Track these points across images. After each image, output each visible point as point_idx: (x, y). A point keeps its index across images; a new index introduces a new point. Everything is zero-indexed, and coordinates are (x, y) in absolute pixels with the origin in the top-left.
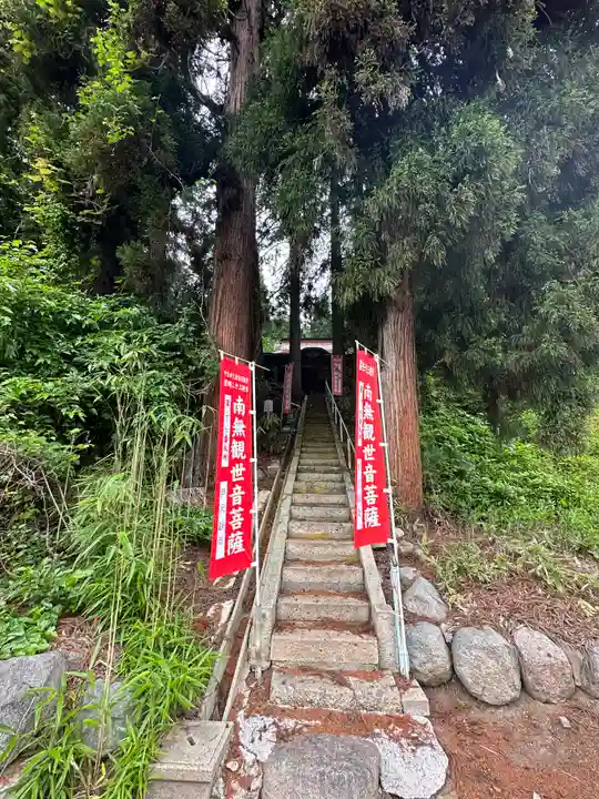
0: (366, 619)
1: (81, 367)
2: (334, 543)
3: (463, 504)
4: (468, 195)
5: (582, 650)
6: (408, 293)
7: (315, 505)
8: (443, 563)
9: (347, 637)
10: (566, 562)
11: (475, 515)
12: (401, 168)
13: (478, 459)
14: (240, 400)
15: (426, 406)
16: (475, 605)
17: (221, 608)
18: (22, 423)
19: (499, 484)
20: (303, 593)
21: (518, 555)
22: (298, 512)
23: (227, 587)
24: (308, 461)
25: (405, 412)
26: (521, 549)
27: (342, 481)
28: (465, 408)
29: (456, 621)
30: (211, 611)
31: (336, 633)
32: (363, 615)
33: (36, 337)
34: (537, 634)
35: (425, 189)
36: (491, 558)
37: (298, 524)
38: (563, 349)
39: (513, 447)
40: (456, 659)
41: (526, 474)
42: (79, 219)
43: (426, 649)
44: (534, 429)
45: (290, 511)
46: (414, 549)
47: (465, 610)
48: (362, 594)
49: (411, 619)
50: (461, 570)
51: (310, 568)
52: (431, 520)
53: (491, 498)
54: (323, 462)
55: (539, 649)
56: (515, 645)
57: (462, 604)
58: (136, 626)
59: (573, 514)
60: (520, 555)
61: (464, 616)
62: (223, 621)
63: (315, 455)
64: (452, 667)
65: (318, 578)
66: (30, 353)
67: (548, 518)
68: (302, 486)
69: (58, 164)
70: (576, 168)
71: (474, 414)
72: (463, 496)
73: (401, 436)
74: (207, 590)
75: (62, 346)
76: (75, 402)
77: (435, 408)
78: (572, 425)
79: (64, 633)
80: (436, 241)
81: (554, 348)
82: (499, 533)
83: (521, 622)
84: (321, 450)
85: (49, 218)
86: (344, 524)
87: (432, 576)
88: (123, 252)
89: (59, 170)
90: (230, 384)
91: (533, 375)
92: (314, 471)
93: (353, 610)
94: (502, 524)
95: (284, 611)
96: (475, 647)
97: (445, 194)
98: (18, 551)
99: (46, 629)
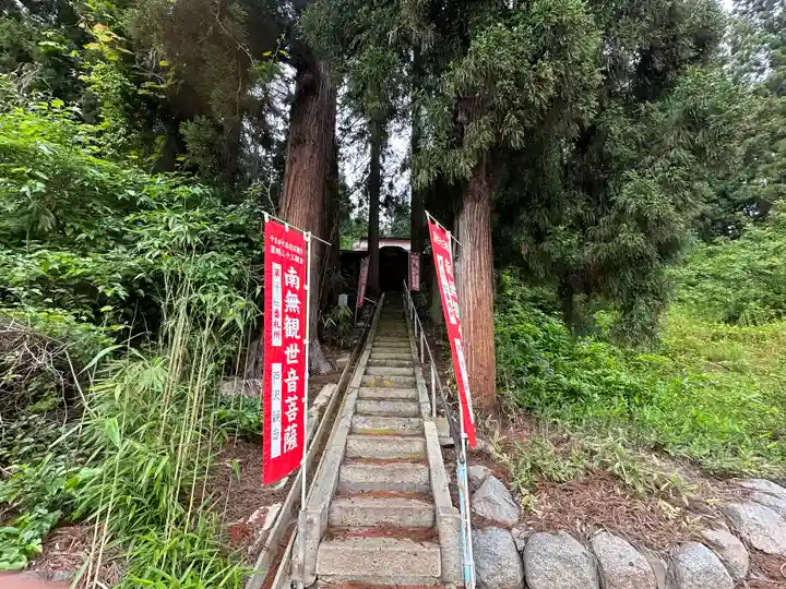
0: (430, 524)
1: (130, 245)
2: (400, 439)
3: (537, 402)
4: (548, 71)
5: (667, 557)
6: (485, 183)
7: (383, 399)
8: (516, 461)
9: (407, 545)
10: (643, 460)
11: (549, 411)
12: (480, 42)
13: (552, 356)
14: (292, 271)
15: (501, 304)
16: (550, 507)
17: (266, 511)
18: (50, 300)
19: (573, 382)
20: (362, 494)
21: (593, 453)
22: (364, 406)
23: (277, 488)
24: (380, 355)
25: (479, 303)
26: (598, 446)
27: (414, 375)
28: (540, 307)
29: (529, 525)
30: (255, 516)
31: (394, 540)
32: (426, 519)
33: (83, 212)
34: (617, 540)
35: (504, 65)
36: (566, 455)
37: (363, 418)
38: (639, 239)
39: (585, 345)
40: (528, 568)
41: (599, 371)
42: (140, 92)
43: (495, 558)
44: (606, 329)
45: (356, 406)
46: (486, 446)
47: (540, 513)
48: (427, 495)
49: (479, 523)
50: (535, 469)
51: (370, 466)
52: (505, 417)
53: (564, 395)
54: (394, 355)
55: (621, 557)
56: (593, 552)
57: (536, 506)
58: (147, 537)
59: (647, 412)
60: (596, 453)
61: (538, 520)
62: (266, 527)
63: (387, 350)
64: (524, 579)
65: (378, 478)
66: (72, 226)
67: (622, 415)
68: (370, 379)
69: (119, 32)
70: (653, 62)
71: (550, 314)
72: (537, 393)
73: (475, 328)
74: (253, 492)
75: (110, 222)
76: (117, 280)
77: (511, 306)
78: (648, 320)
79: (57, 547)
80: (514, 120)
81: (631, 238)
82: (573, 430)
83: (599, 526)
84: (396, 344)
85: (108, 89)
86: (412, 420)
87: (503, 475)
88: (186, 128)
89: (119, 38)
90: (278, 251)
91: (609, 267)
92: (384, 365)
93: (417, 513)
94: (577, 421)
95: (337, 516)
96: (550, 555)
97: (524, 71)
98: (22, 445)
99: (29, 542)
